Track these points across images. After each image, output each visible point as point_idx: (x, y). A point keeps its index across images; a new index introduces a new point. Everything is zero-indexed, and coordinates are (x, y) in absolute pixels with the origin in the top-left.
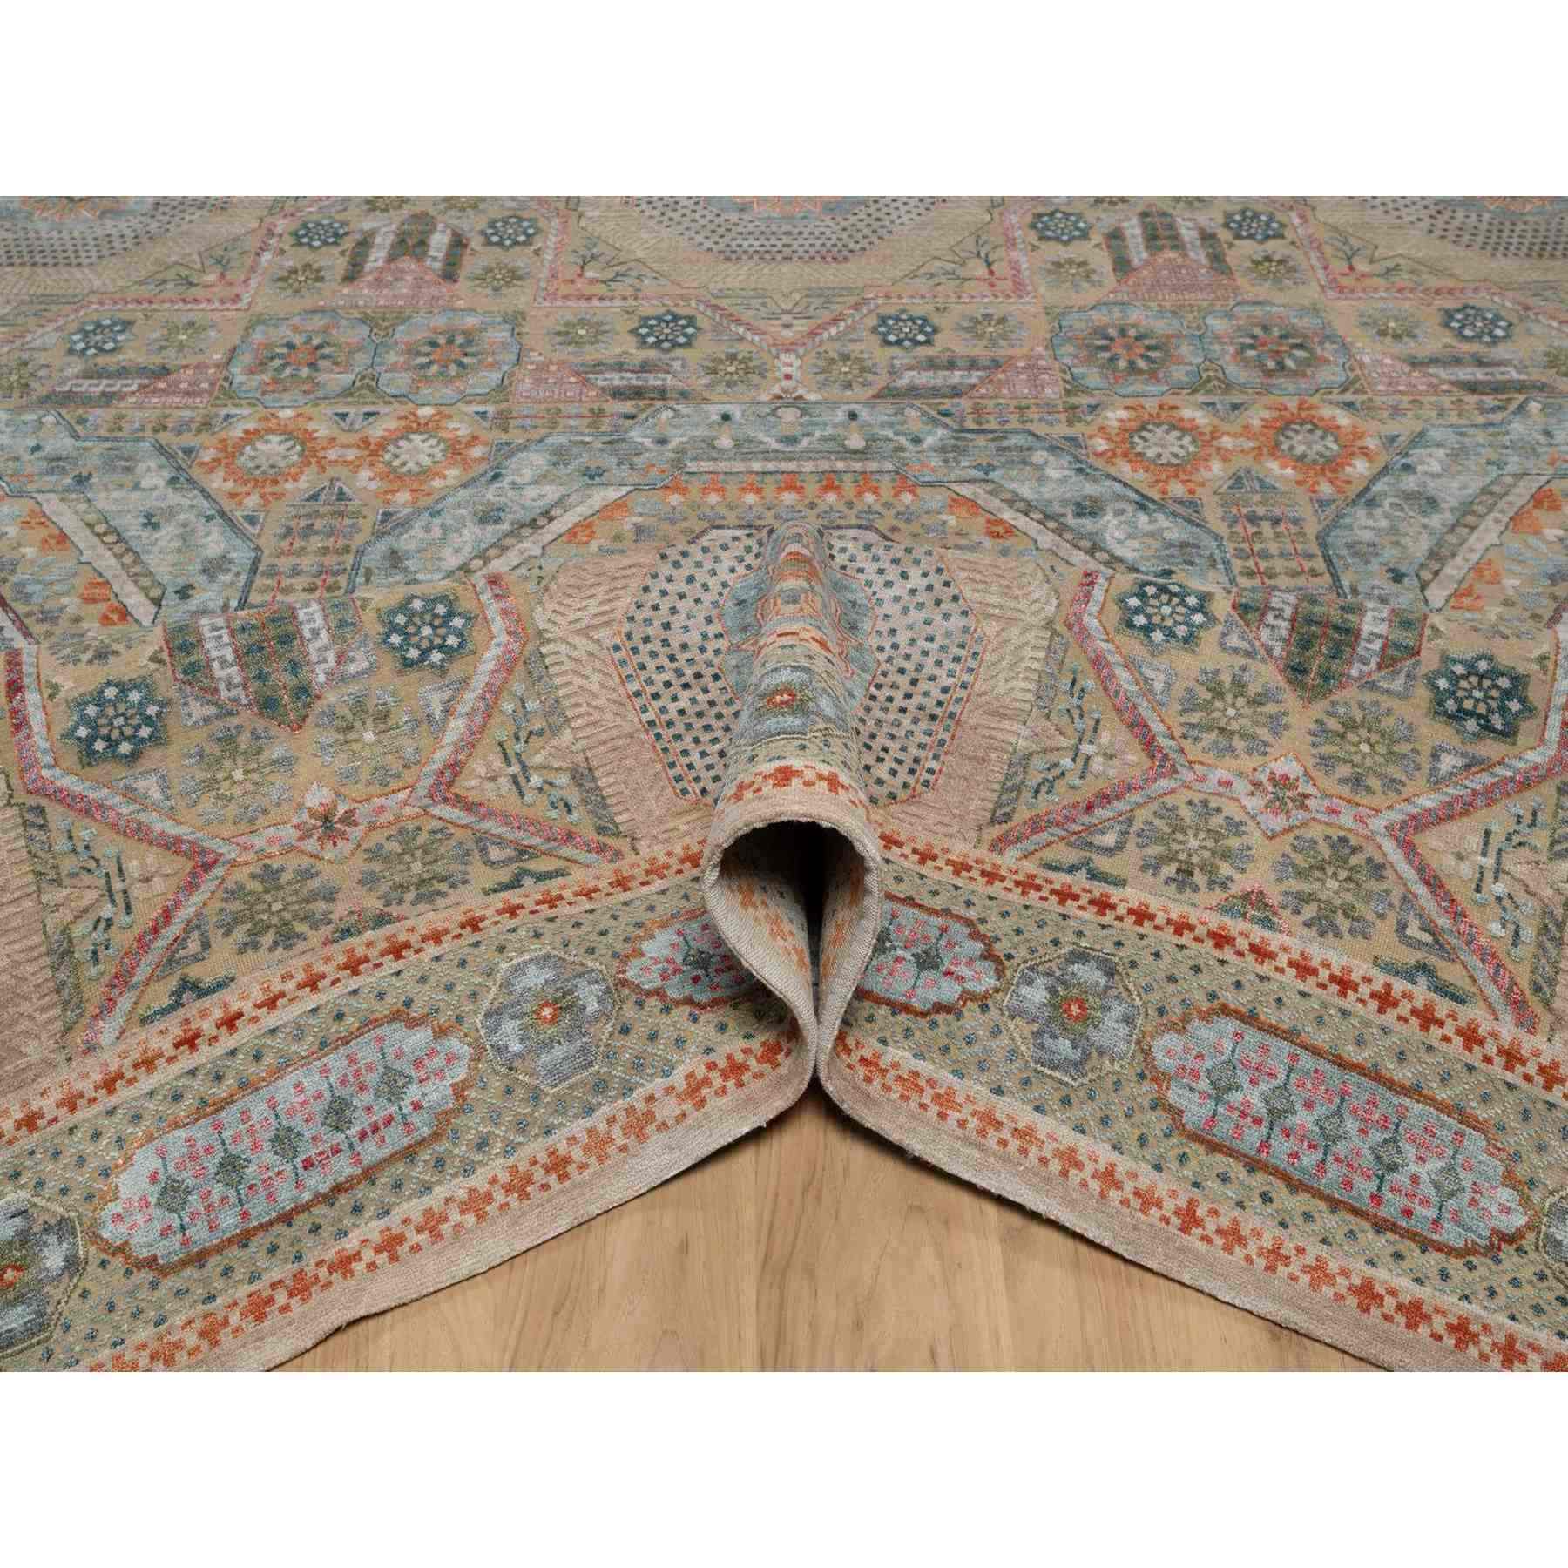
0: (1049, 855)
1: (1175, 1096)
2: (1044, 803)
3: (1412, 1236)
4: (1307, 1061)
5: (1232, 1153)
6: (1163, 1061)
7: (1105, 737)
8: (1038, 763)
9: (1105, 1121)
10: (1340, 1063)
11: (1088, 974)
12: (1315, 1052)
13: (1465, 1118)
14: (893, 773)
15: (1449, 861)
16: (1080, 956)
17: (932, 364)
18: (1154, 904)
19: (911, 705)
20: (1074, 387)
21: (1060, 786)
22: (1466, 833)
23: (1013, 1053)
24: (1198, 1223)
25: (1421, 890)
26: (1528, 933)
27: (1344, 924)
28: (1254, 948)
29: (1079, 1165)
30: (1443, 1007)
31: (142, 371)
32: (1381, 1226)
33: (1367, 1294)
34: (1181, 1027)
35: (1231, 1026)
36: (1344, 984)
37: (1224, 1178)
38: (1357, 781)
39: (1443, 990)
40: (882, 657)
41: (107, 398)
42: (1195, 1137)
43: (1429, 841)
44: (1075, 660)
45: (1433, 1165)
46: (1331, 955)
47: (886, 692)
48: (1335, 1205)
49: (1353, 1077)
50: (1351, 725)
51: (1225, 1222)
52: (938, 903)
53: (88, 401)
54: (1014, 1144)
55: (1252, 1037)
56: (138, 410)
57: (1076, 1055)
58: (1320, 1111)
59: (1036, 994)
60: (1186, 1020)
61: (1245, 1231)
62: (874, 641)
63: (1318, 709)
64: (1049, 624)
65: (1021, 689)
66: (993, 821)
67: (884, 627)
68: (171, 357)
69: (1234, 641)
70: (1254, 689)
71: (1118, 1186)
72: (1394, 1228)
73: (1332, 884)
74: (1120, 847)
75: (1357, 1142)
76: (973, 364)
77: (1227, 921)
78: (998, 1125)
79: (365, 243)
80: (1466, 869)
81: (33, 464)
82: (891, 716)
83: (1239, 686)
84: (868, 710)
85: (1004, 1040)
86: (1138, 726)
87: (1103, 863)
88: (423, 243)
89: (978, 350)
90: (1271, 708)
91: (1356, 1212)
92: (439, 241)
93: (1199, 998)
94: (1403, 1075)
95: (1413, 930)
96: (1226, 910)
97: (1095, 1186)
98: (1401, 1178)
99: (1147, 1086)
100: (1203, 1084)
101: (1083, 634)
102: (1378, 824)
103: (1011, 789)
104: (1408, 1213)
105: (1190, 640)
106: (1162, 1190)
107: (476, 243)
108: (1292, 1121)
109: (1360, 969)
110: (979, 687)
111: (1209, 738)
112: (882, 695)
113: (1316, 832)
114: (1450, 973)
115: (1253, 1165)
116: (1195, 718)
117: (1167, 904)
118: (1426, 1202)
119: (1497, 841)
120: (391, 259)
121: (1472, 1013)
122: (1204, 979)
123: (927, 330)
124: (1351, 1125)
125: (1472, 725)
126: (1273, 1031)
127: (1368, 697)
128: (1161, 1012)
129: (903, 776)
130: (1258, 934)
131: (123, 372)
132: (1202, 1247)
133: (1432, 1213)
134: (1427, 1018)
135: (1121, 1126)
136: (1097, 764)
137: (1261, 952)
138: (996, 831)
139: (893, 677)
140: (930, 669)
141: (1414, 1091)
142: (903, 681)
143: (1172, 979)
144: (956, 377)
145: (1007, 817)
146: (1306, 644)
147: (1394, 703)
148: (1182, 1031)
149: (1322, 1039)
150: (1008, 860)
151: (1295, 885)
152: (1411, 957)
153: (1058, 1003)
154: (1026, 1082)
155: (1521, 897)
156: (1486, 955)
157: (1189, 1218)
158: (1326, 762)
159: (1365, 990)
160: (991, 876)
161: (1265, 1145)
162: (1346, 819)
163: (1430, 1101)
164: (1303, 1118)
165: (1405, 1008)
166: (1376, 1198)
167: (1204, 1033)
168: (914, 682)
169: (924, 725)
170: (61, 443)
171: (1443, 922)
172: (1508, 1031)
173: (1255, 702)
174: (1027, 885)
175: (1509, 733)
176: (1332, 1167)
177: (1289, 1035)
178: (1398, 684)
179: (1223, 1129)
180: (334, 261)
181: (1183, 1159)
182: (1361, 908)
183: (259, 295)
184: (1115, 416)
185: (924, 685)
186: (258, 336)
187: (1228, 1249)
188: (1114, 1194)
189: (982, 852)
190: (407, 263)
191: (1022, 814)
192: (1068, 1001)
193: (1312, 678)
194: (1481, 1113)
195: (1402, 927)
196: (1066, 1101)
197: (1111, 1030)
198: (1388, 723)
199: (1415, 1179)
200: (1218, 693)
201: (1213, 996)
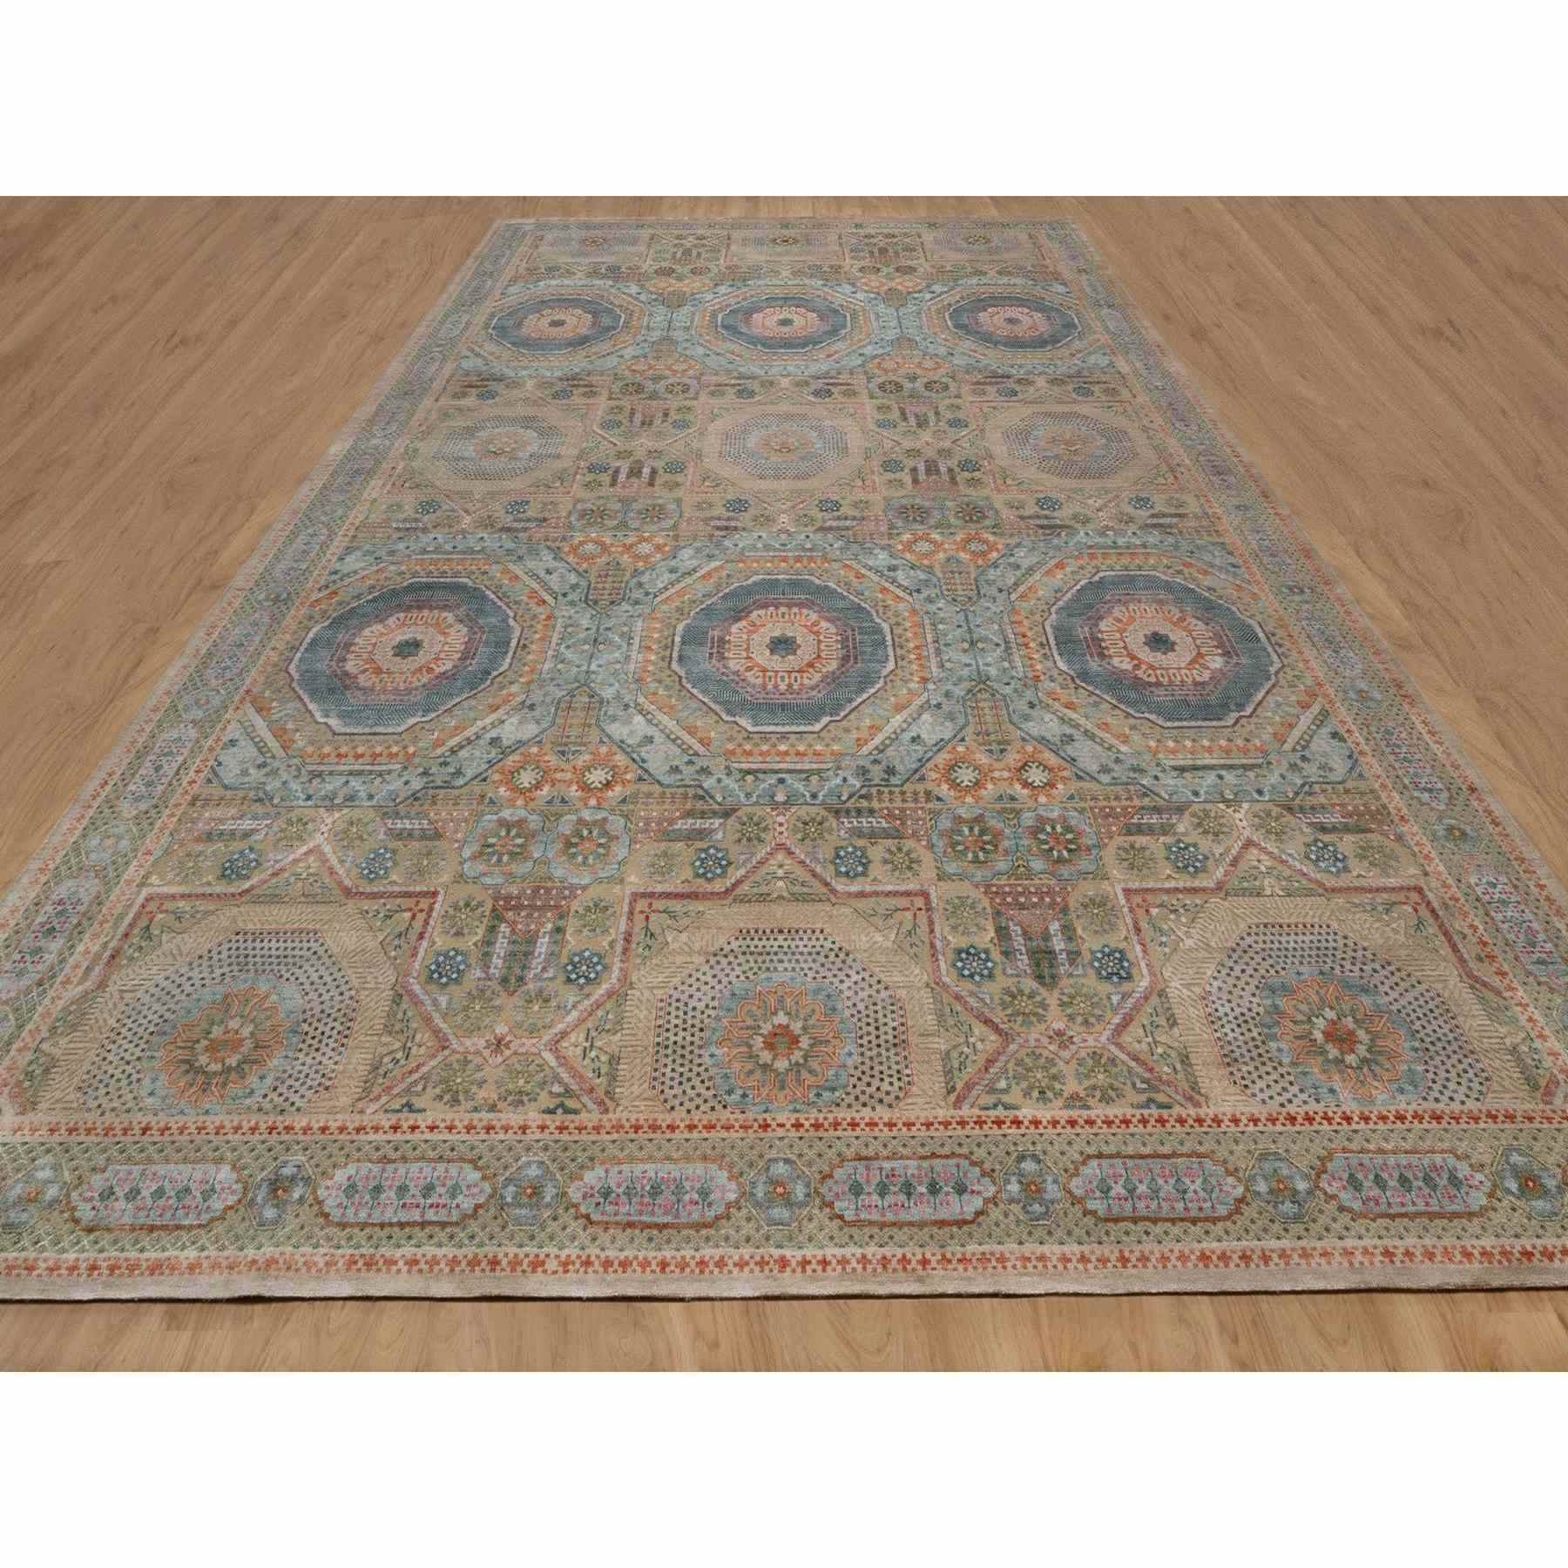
0: (981, 1102)
1: (1091, 1205)
2: (965, 1076)
3: (1207, 1219)
4: (1130, 1163)
5: (1124, 1219)
6: (1078, 1192)
7: (976, 1031)
8: (954, 1054)
9: (1069, 1233)
10: (1142, 1157)
11: (1029, 1166)
12: (1131, 1157)
13: (1199, 1156)
14: (891, 1084)
15: (1137, 1046)
16: (1022, 1158)
17: (839, 518)
18: (1039, 1115)
19: (881, 1041)
20: (892, 527)
21: (968, 1062)
22: (1135, 1030)
23: (1018, 1222)
24: (1128, 1260)
25: (1133, 1064)
26: (1178, 1066)
27: (1112, 1094)
28: (1087, 1122)
29: (1069, 1260)
30: (1165, 1113)
31: (536, 519)
32: (1194, 1221)
33: (1204, 1258)
34: (1076, 1174)
35: (1094, 1163)
36: (1126, 1122)
37: (1127, 1233)
38: (1086, 1022)
39: (1161, 1106)
40: (855, 1020)
41: (525, 530)
42: (1107, 1220)
43: (1126, 1038)
44: (946, 998)
45: (1199, 1181)
46: (1115, 1111)
47: (866, 1038)
48: (1173, 1221)
49: (1150, 1161)
50: (1072, 997)
51: (1137, 1254)
52: (946, 1150)
53: (516, 530)
54: (1040, 1265)
55: (1105, 1163)
56: (538, 534)
57: (1043, 1209)
58: (1146, 1182)
59: (1014, 1187)
60: (1077, 1169)
61: (1147, 1253)
62: (847, 1013)
63: (1056, 993)
64: (928, 985)
65: (931, 1019)
66: (949, 1093)
67: (850, 1004)
68: (547, 515)
69: (1010, 972)
70: (1027, 992)
71: (1089, 1261)
72: (1200, 1220)
73: (1100, 1076)
74: (1009, 1087)
75: (1168, 1188)
76: (854, 518)
77: (1071, 1113)
78: (1029, 1259)
79: (617, 471)
80: (1144, 1046)
81: (501, 552)
82: (874, 1052)
83: (1021, 992)
84: (862, 1054)
85: (1011, 1217)
86: (987, 1022)
87: (1006, 1098)
88: (640, 472)
89: (857, 513)
90: (1038, 998)
91: (1182, 1220)
92: (646, 471)
93: (1077, 1156)
94: (1166, 1150)
95: (1139, 1085)
96: (1067, 1107)
97: (1080, 1266)
98: (1190, 1195)
99: (1077, 1207)
100: (1098, 1194)
101: (945, 986)
102: (1103, 1039)
103: (948, 1073)
104: (1201, 1209)
105: (991, 976)
106: (1107, 1253)
107: (661, 471)
108: (1139, 1191)
109: (1129, 1111)
110: (910, 1023)
111: (1020, 1019)
112: (864, 1041)
113: (1083, 1054)
114: (1161, 1098)
115: (1135, 1220)
116: (1009, 1011)
117: (1045, 1115)
118: (1205, 1201)
119: (1148, 1028)
120: (628, 477)
121: (1177, 1110)
122: (1076, 1147)
123: (837, 506)
124: (1160, 1181)
125: (1115, 979)
126: (1111, 1156)
127: (1072, 981)
128: (1066, 1171)
129: (897, 1084)
130: (1085, 1113)
131: (529, 520)
132: (1134, 1271)
133: (1209, 1204)
134: (1161, 1121)
135: (1077, 1231)
136: (979, 1046)
137: (1090, 1122)
138: (953, 1097)
139: (866, 1029)
140: (882, 1020)
141: (1174, 1155)
142: (871, 1029)
143: (1063, 1153)
144: (848, 523)
145: (954, 1088)
146: (1038, 965)
147: (1083, 981)
148: (1077, 1175)
149: (1130, 1150)
150: (966, 1111)
151: (1086, 1083)
152: (1143, 1098)
153: (1025, 1186)
154: (1030, 1233)
155: (1169, 1051)
156: (1169, 1083)
157: (1124, 1260)
158: (1071, 1018)
159: (1135, 1120)
160: (962, 1123)
161: (1134, 1209)
162: (1091, 1042)
163: (1182, 1155)
164: (1142, 1189)
165: (1152, 1122)
166: (1186, 1209)
167: (1086, 1171)
168: (877, 1028)
169: (893, 1051)
170: (510, 545)
171: (1147, 1075)
172: (1192, 1112)
173: (1030, 997)
174: (980, 1123)
175: (1129, 977)
176: (1163, 1204)
177: (1118, 1155)
178: (1080, 971)
179: (1116, 1210)
180: (605, 478)
181: (1107, 1233)
182: (1116, 1084)
183: (577, 490)
184: (906, 537)
185: (882, 1029)
186: (579, 507)
187: (1145, 1266)
188: (1090, 1266)
189: (952, 1112)
190: (633, 480)
191: (959, 1085)
192: (1028, 1185)
193: (1048, 980)
194: (1202, 1149)
195: (1134, 1085)
196: (1050, 1233)
197: (1052, 1191)
198: (1085, 990)
199: (1195, 1192)
200: (1014, 997)
201: (1082, 1153)
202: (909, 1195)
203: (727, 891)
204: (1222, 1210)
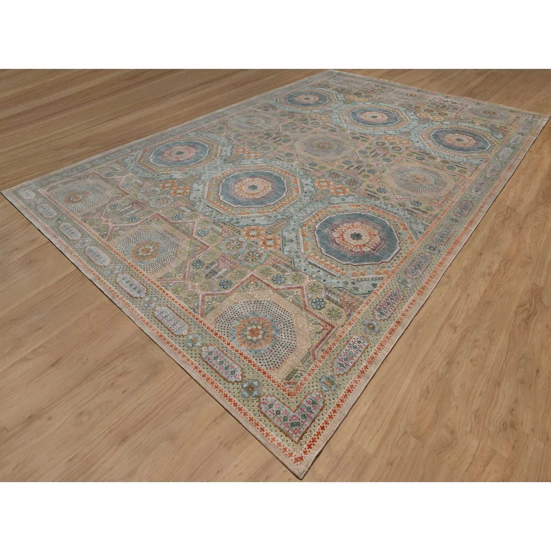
1: (156, 313)
4: (173, 313)
6: (157, 309)
11: (155, 299)
13: (187, 323)
15: (207, 299)
23: (140, 304)
27: (188, 302)
30: (193, 312)
35: (167, 308)
36: (183, 308)
42: (155, 317)
46: (184, 305)
52: (146, 285)
57: (147, 306)
58: (171, 318)
59: (148, 299)
71: (142, 319)
77: (176, 298)
78: (133, 310)
83: (199, 275)
93: (165, 304)
94: (183, 317)
99: (153, 311)
100: (159, 312)
102: (202, 293)
108: (167, 318)
116: (192, 276)
119: (214, 299)
122: (168, 303)
125: (222, 287)
128: (160, 305)
130: (178, 300)
134: (190, 313)
135: (147, 314)
137: (176, 302)
149: (176, 312)
152: (193, 307)
154: (139, 307)
155: (211, 305)
158: (202, 286)
161: (162, 319)
163: (184, 320)
166: (171, 327)
167: (163, 308)
172: (199, 317)
175: (225, 288)
177: (173, 310)
179: (158, 317)
181: (151, 318)
182: (192, 301)
189: (156, 281)
192: (150, 301)
194: (190, 323)
196: (142, 310)
197: (153, 305)
202: (130, 286)
203: (173, 223)
204: (177, 333)
